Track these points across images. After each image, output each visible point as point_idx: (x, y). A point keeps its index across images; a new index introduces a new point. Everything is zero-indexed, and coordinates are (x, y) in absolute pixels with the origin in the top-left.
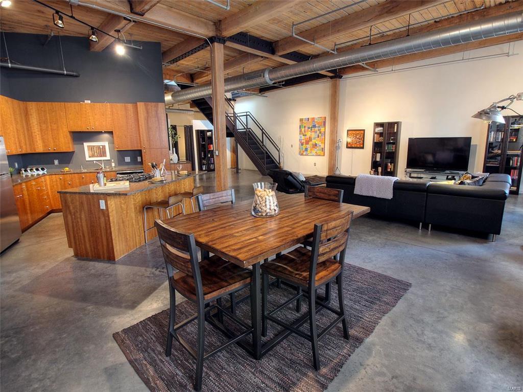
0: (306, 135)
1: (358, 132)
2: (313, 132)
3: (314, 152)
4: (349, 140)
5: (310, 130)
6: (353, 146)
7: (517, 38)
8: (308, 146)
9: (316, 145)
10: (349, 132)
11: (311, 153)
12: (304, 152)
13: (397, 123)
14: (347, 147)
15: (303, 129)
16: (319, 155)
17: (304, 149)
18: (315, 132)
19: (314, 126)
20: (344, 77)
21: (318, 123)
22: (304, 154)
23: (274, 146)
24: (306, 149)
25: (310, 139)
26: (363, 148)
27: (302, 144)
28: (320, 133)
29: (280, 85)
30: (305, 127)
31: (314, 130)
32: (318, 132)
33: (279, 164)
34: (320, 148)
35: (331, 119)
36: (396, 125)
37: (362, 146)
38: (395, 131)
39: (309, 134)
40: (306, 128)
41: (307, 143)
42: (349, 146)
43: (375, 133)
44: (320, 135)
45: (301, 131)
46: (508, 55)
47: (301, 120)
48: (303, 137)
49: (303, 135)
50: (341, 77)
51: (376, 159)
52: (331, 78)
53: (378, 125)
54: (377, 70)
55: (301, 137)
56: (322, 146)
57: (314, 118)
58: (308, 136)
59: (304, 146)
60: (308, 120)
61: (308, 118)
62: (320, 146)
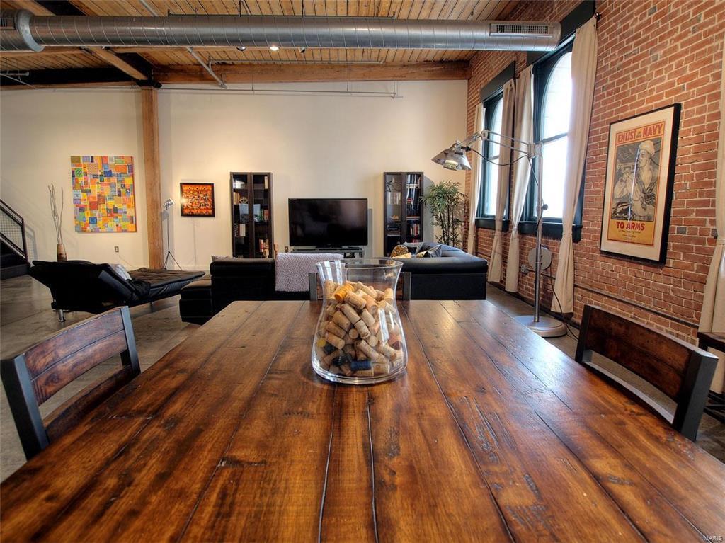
0: (90, 191)
1: (201, 188)
2: (106, 185)
3: (112, 224)
4: (185, 201)
5: (98, 180)
6: (195, 212)
7: (401, 76)
8: (96, 213)
9: (115, 210)
10: (185, 188)
11: (105, 225)
12: (86, 225)
13: (268, 175)
14: (183, 214)
15: (81, 179)
16: (126, 231)
17: (87, 220)
18: (112, 185)
19: (109, 174)
20: (164, 86)
21: (117, 168)
22: (88, 228)
23: (8, 215)
24: (93, 220)
25: (101, 199)
26: (213, 215)
27: (82, 209)
28: (123, 186)
29: (16, 77)
30: (85, 174)
31: (109, 180)
32: (118, 186)
33: (25, 252)
34: (124, 216)
35: (147, 161)
36: (266, 178)
37: (210, 211)
38: (266, 187)
39: (96, 189)
40: (90, 177)
41: (94, 206)
42: (185, 213)
43: (233, 190)
44: (123, 191)
45: (75, 183)
46: (394, 96)
47: (75, 160)
48: (83, 196)
49: (83, 191)
50: (159, 86)
51: (238, 234)
52: (140, 83)
53: (236, 176)
54: (226, 85)
55: (77, 195)
56: (130, 213)
57: (106, 158)
58: (95, 193)
59: (87, 214)
60: (92, 161)
61: (92, 157)
62: (126, 212)
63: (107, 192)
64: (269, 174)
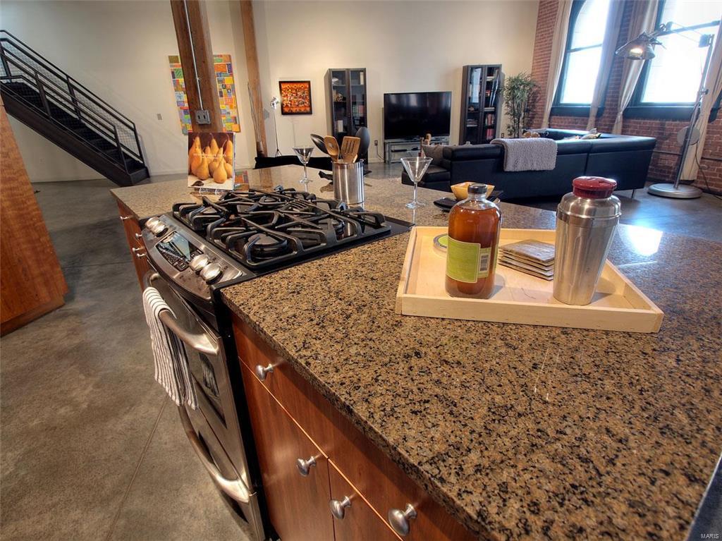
4: (286, 100)
6: (294, 110)
10: (284, 86)
13: (364, 71)
14: (284, 113)
15: (181, 80)
26: (310, 113)
28: (224, 87)
32: (219, 86)
33: (141, 157)
34: (227, 117)
35: (248, 58)
36: (362, 73)
37: (308, 109)
38: (362, 83)
42: (285, 111)
43: (331, 87)
45: (176, 84)
47: (173, 60)
48: (185, 97)
55: (180, 97)
56: (233, 113)
62: (229, 113)
64: (365, 69)
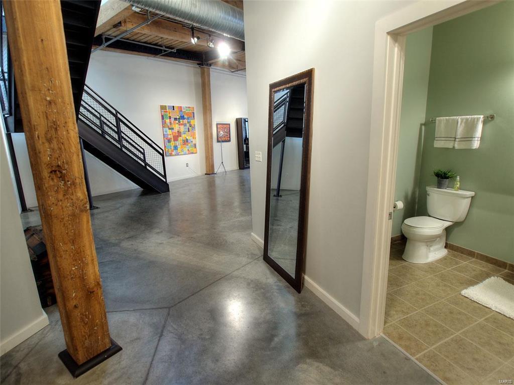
0: (173, 129)
1: (225, 126)
2: (182, 124)
3: (186, 150)
5: (177, 122)
6: (223, 140)
8: (177, 143)
9: (187, 140)
10: (219, 126)
11: (182, 151)
12: (172, 151)
15: (168, 121)
16: (193, 153)
17: (172, 147)
18: (185, 125)
19: (182, 117)
21: (187, 114)
22: (173, 153)
24: (176, 148)
25: (179, 134)
26: (230, 141)
27: (169, 141)
28: (191, 126)
30: (170, 118)
31: (183, 122)
32: (188, 125)
34: (191, 144)
37: (229, 139)
40: (172, 120)
41: (176, 139)
42: (219, 140)
45: (164, 122)
47: (163, 108)
48: (169, 132)
49: (170, 129)
55: (166, 131)
56: (194, 141)
57: (181, 107)
58: (176, 130)
59: (173, 143)
60: (174, 109)
61: (173, 107)
62: (192, 142)
63: (182, 129)
